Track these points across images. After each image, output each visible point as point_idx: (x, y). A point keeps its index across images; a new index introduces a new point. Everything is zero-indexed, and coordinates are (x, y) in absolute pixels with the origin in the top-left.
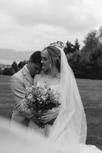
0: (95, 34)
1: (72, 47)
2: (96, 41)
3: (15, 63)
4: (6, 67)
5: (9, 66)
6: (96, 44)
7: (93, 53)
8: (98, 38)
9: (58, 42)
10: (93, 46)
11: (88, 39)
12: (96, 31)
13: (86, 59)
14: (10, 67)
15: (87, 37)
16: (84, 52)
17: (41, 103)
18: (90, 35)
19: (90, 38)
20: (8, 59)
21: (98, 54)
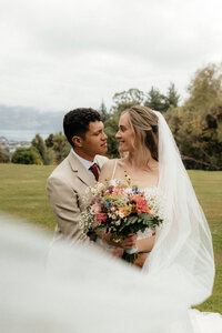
0: (211, 73)
1: (163, 101)
2: (215, 88)
3: (37, 136)
4: (19, 146)
5: (26, 143)
6: (214, 93)
7: (209, 113)
8: (218, 81)
9: (130, 91)
10: (208, 98)
11: (196, 82)
12: (214, 66)
13: (194, 126)
14: (28, 147)
15: (194, 78)
16: (188, 112)
17: (118, 223)
18: (202, 74)
19: (201, 79)
20: (23, 128)
21: (219, 116)
